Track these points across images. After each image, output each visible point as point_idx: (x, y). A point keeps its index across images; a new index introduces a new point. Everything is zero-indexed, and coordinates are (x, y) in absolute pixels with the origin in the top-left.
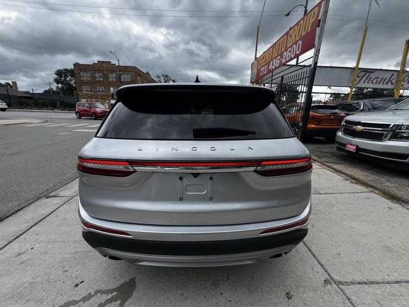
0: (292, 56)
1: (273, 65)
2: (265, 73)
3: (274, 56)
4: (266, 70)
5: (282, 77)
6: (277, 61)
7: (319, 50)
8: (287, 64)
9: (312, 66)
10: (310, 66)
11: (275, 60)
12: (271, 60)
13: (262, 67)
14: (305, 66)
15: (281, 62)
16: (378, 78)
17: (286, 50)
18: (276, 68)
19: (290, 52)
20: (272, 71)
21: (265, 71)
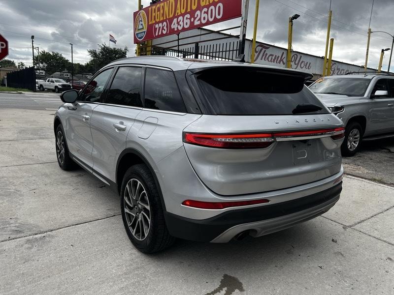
0: (211, 20)
1: (178, 23)
2: (164, 32)
3: (178, 11)
4: (165, 28)
5: (197, 44)
6: (185, 21)
7: (247, 20)
8: (203, 27)
9: (241, 38)
10: (238, 37)
11: (181, 18)
12: (174, 17)
13: (158, 23)
14: (230, 36)
15: (192, 23)
16: (272, 55)
17: (200, 8)
18: (184, 29)
19: (207, 13)
20: (178, 32)
21: (163, 29)
